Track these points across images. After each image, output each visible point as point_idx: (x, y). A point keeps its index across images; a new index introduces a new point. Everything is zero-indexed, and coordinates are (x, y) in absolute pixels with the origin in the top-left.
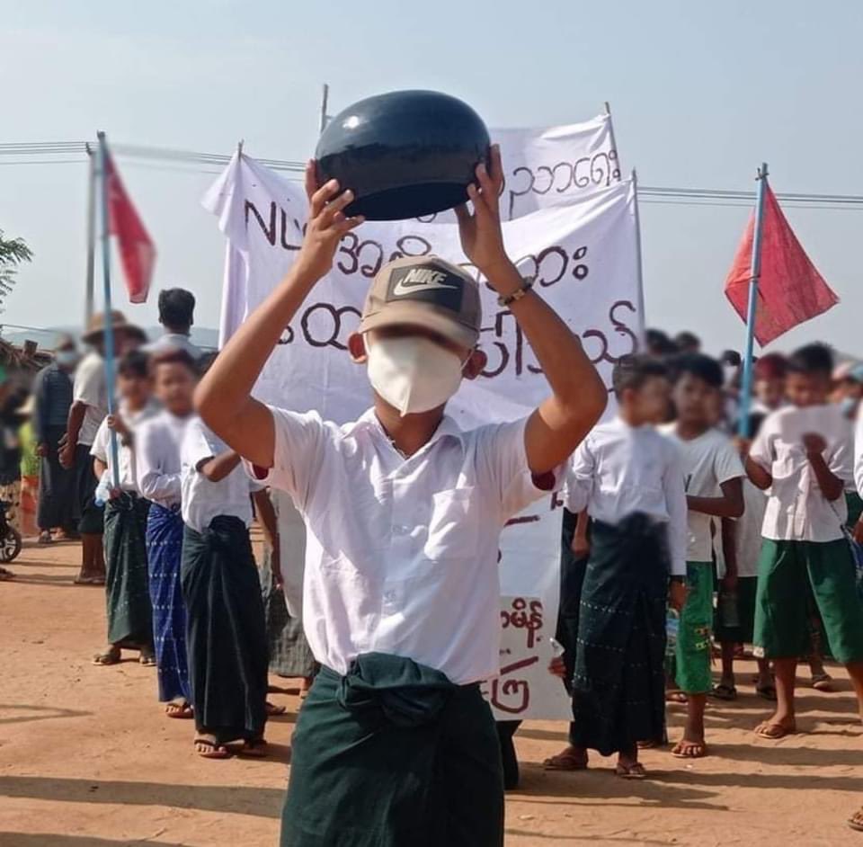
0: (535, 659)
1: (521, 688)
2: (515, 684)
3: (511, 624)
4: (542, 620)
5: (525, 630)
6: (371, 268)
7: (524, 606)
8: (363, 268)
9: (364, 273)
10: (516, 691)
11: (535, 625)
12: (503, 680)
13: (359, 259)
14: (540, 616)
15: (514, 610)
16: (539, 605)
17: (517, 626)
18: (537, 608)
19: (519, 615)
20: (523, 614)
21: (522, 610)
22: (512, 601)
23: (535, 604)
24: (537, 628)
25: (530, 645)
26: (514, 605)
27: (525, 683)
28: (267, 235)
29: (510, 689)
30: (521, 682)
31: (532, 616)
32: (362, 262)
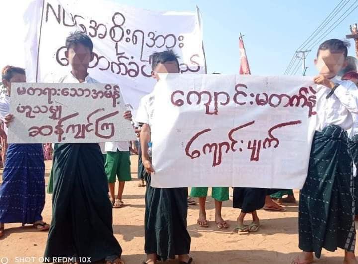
0: (117, 112)
1: (110, 126)
2: (107, 125)
3: (104, 97)
4: (120, 94)
5: (111, 100)
6: (102, 35)
7: (111, 88)
8: (99, 34)
9: (99, 37)
10: (108, 128)
11: (116, 96)
12: (101, 123)
13: (98, 31)
14: (119, 92)
15: (106, 90)
16: (118, 87)
17: (108, 97)
18: (117, 89)
19: (108, 92)
20: (110, 91)
21: (110, 90)
22: (105, 86)
23: (116, 87)
24: (117, 98)
25: (114, 106)
26: (106, 88)
27: (112, 124)
28: (57, 19)
29: (105, 127)
30: (110, 124)
31: (114, 93)
32: (98, 32)
